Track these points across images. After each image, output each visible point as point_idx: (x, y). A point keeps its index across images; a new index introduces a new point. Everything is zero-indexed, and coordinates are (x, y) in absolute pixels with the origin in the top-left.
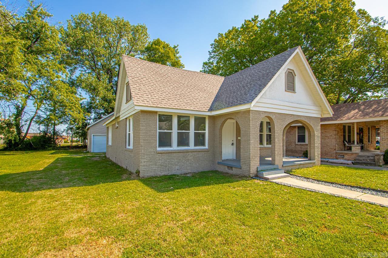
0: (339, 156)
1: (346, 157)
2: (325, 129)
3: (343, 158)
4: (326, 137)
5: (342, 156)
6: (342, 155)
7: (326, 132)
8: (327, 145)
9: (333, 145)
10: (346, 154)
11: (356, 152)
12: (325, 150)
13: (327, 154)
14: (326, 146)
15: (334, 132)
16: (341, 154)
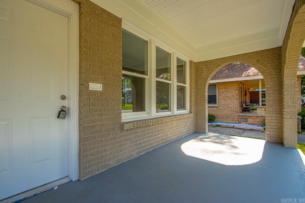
0: (242, 120)
1: (250, 120)
2: (226, 88)
3: (246, 121)
4: (227, 98)
5: (246, 120)
6: (246, 118)
7: (226, 91)
8: (228, 107)
9: (235, 107)
10: (250, 117)
11: (262, 114)
12: (226, 113)
13: (228, 117)
14: (226, 108)
15: (236, 91)
16: (244, 117)
